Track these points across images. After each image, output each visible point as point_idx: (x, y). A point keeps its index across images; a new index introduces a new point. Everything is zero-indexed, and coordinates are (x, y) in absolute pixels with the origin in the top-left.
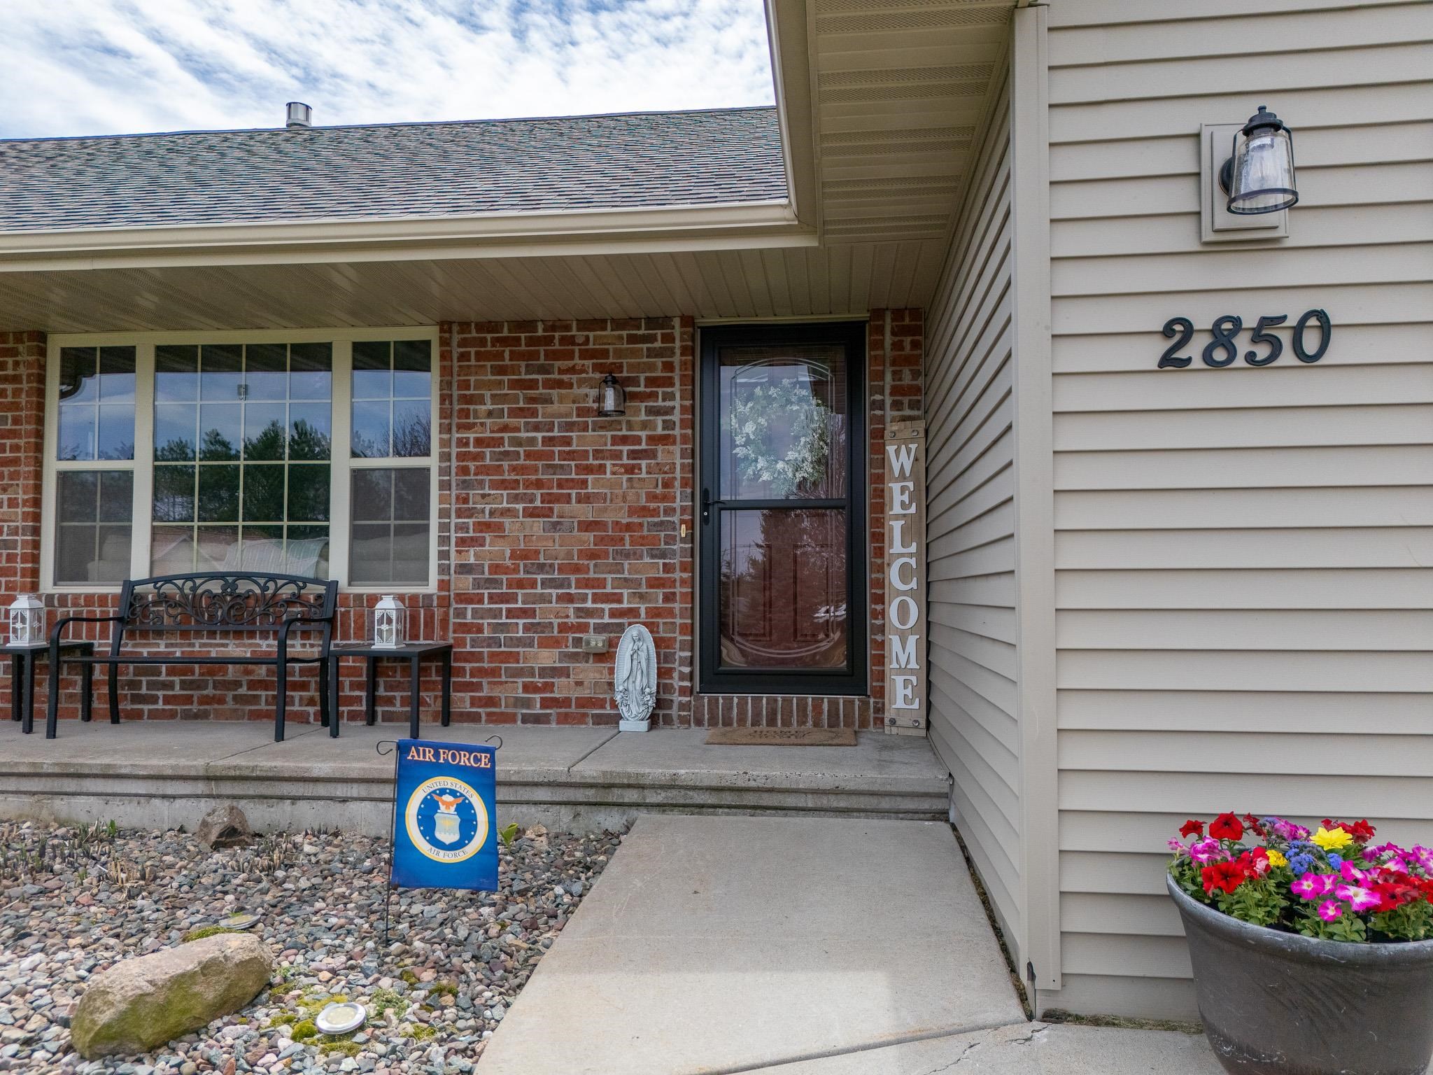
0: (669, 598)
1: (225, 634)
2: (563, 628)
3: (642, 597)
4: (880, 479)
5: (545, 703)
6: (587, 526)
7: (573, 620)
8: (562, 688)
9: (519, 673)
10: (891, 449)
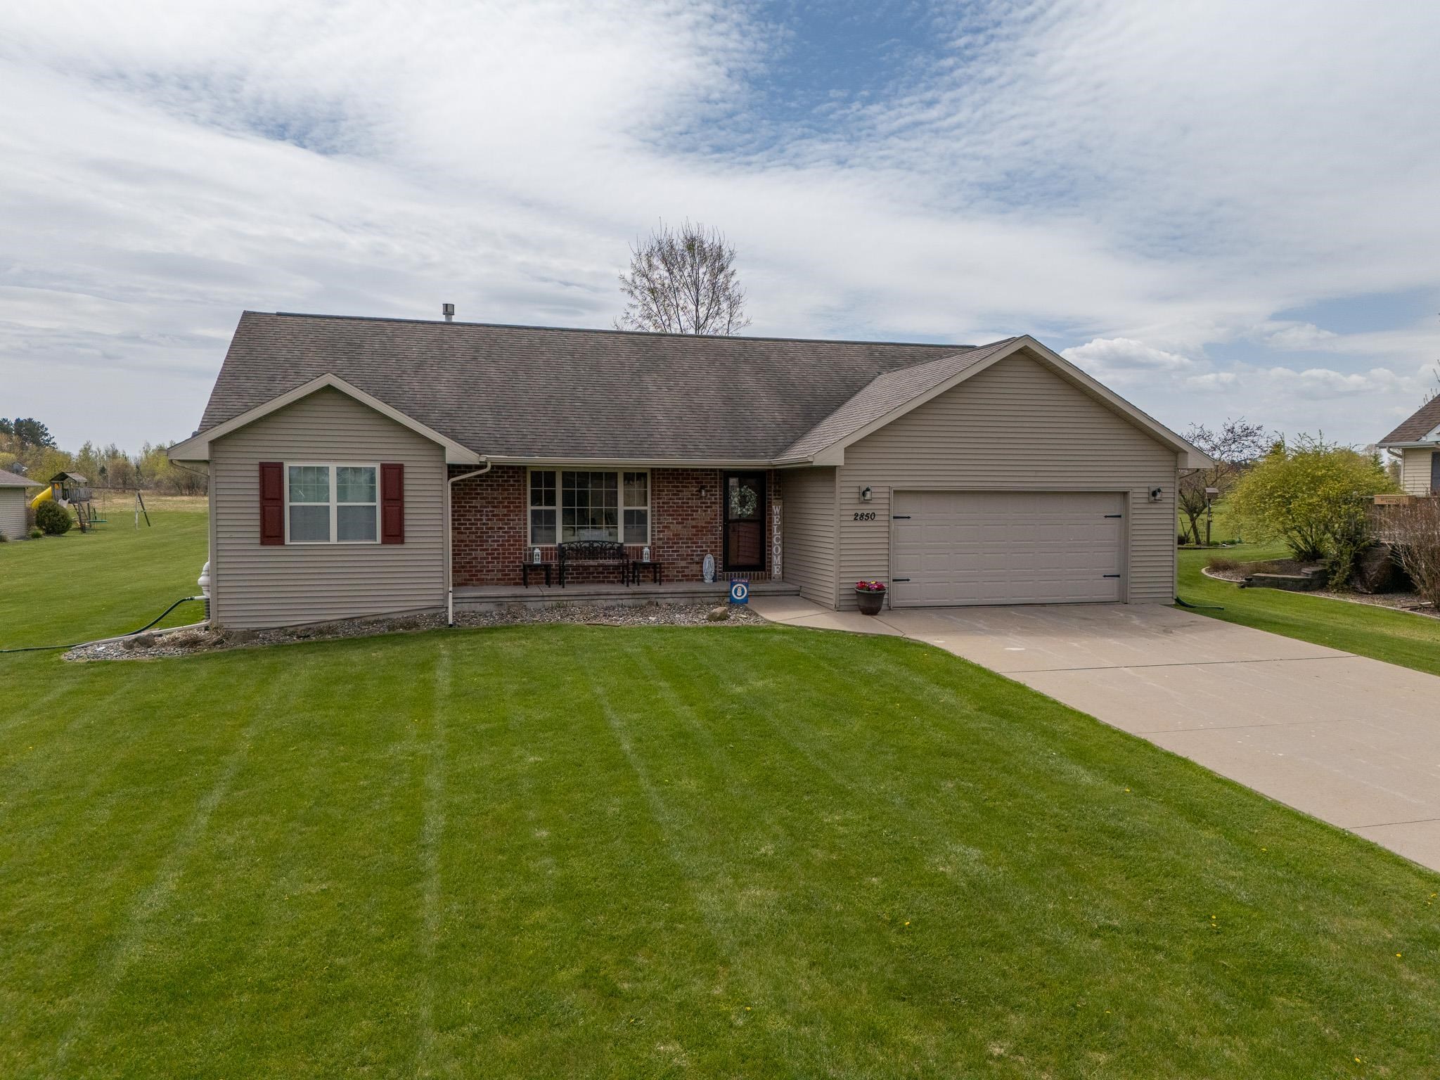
0: (716, 547)
1: (589, 559)
2: (687, 555)
3: (709, 547)
4: (771, 514)
5: (682, 576)
6: (693, 527)
7: (690, 553)
8: (687, 572)
9: (675, 568)
10: (774, 507)
